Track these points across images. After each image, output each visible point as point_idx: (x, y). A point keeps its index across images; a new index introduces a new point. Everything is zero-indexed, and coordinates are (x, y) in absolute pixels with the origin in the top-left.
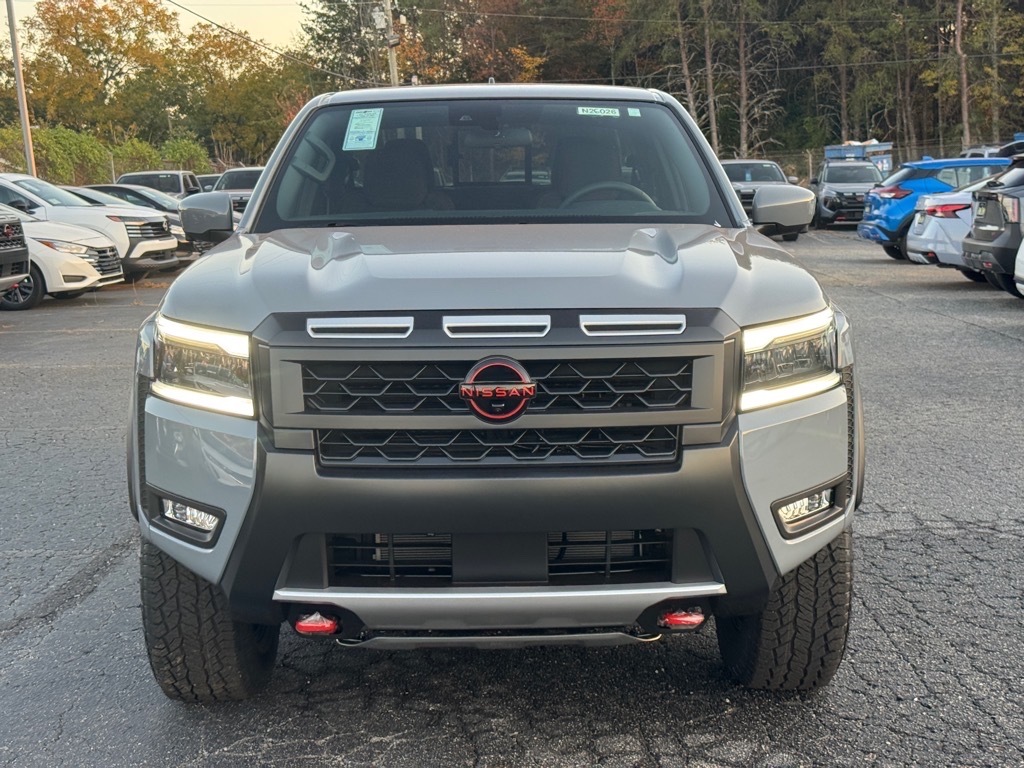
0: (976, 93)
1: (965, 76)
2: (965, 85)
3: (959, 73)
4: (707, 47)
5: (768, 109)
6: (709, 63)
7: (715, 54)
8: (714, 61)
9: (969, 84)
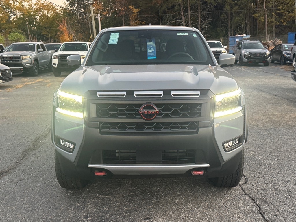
0: (270, 21)
1: (266, 15)
2: (266, 18)
3: (265, 14)
4: (189, 6)
5: (206, 25)
6: (189, 11)
7: (191, 9)
8: (191, 11)
9: (267, 18)
